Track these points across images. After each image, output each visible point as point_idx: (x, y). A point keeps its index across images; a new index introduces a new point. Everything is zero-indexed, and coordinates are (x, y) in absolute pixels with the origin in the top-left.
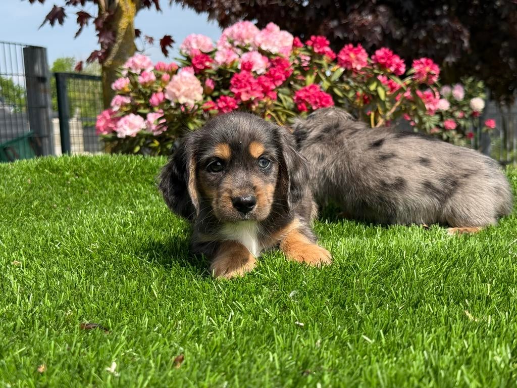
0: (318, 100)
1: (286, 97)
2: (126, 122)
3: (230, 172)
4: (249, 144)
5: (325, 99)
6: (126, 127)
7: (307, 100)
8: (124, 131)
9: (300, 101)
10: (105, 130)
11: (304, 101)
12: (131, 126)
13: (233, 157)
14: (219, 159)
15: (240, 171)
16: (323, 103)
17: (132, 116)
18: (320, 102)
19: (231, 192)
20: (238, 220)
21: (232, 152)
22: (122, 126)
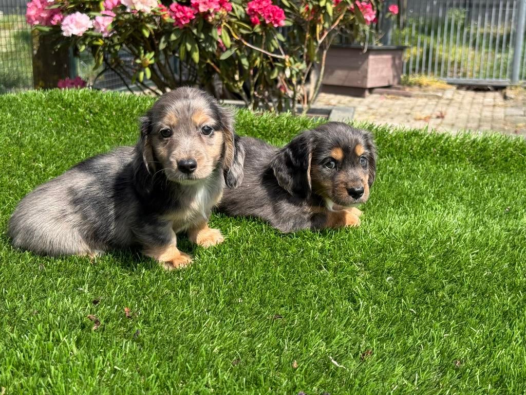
0: (271, 15)
1: (238, 6)
2: (72, 21)
3: (343, 168)
4: (355, 146)
5: (277, 14)
6: (72, 26)
7: (260, 13)
8: (69, 30)
9: (253, 13)
10: (36, 20)
11: (256, 13)
12: (78, 24)
13: (344, 158)
14: (333, 160)
15: (349, 167)
16: (276, 18)
17: (78, 13)
18: (274, 17)
19: (346, 184)
20: (352, 203)
21: (344, 154)
22: (67, 25)
